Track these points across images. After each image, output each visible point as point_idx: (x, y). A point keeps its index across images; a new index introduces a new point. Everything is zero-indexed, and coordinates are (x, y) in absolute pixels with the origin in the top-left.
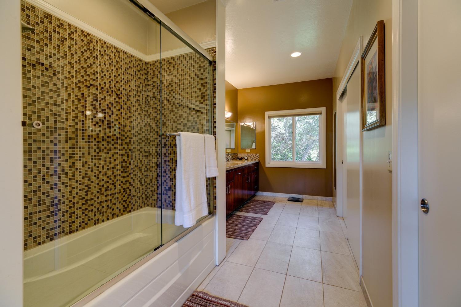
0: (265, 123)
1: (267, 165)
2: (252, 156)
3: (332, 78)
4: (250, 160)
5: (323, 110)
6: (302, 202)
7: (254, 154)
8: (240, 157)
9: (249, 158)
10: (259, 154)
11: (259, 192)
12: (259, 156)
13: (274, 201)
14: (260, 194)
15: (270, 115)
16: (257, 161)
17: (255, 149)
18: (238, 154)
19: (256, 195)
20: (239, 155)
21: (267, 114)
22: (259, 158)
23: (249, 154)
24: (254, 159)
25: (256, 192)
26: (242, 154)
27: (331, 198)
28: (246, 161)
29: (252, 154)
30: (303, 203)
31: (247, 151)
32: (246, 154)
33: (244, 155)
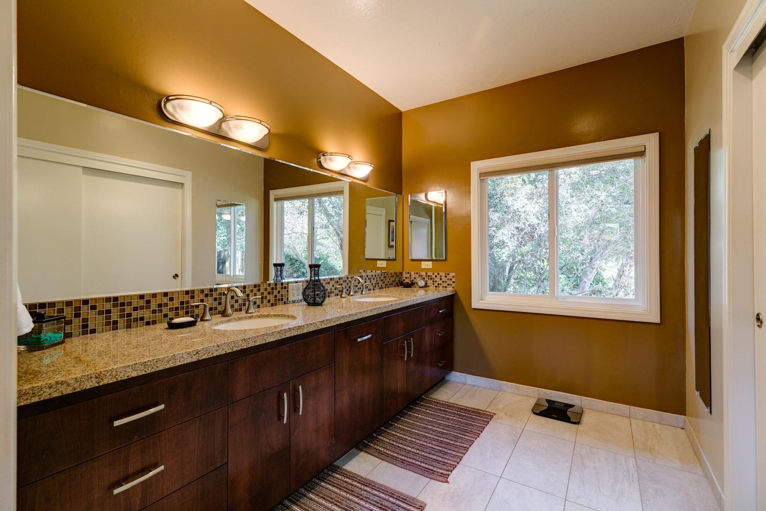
0: (470, 192)
1: (475, 304)
2: (438, 279)
3: (682, 39)
4: (432, 288)
5: (651, 142)
6: (578, 423)
7: (443, 274)
8: (407, 281)
9: (430, 282)
10: (454, 274)
11: (454, 372)
12: (454, 280)
13: (489, 410)
14: (457, 379)
15: (482, 171)
16: (449, 291)
17: (446, 259)
18: (404, 273)
19: (447, 381)
20: (405, 275)
21: (477, 167)
22: (454, 285)
23: (429, 274)
24: (441, 287)
25: (448, 373)
26: (413, 273)
27: (680, 417)
28: (421, 292)
29: (436, 274)
30: (580, 427)
31: (424, 265)
32: (423, 274)
33: (417, 276)
